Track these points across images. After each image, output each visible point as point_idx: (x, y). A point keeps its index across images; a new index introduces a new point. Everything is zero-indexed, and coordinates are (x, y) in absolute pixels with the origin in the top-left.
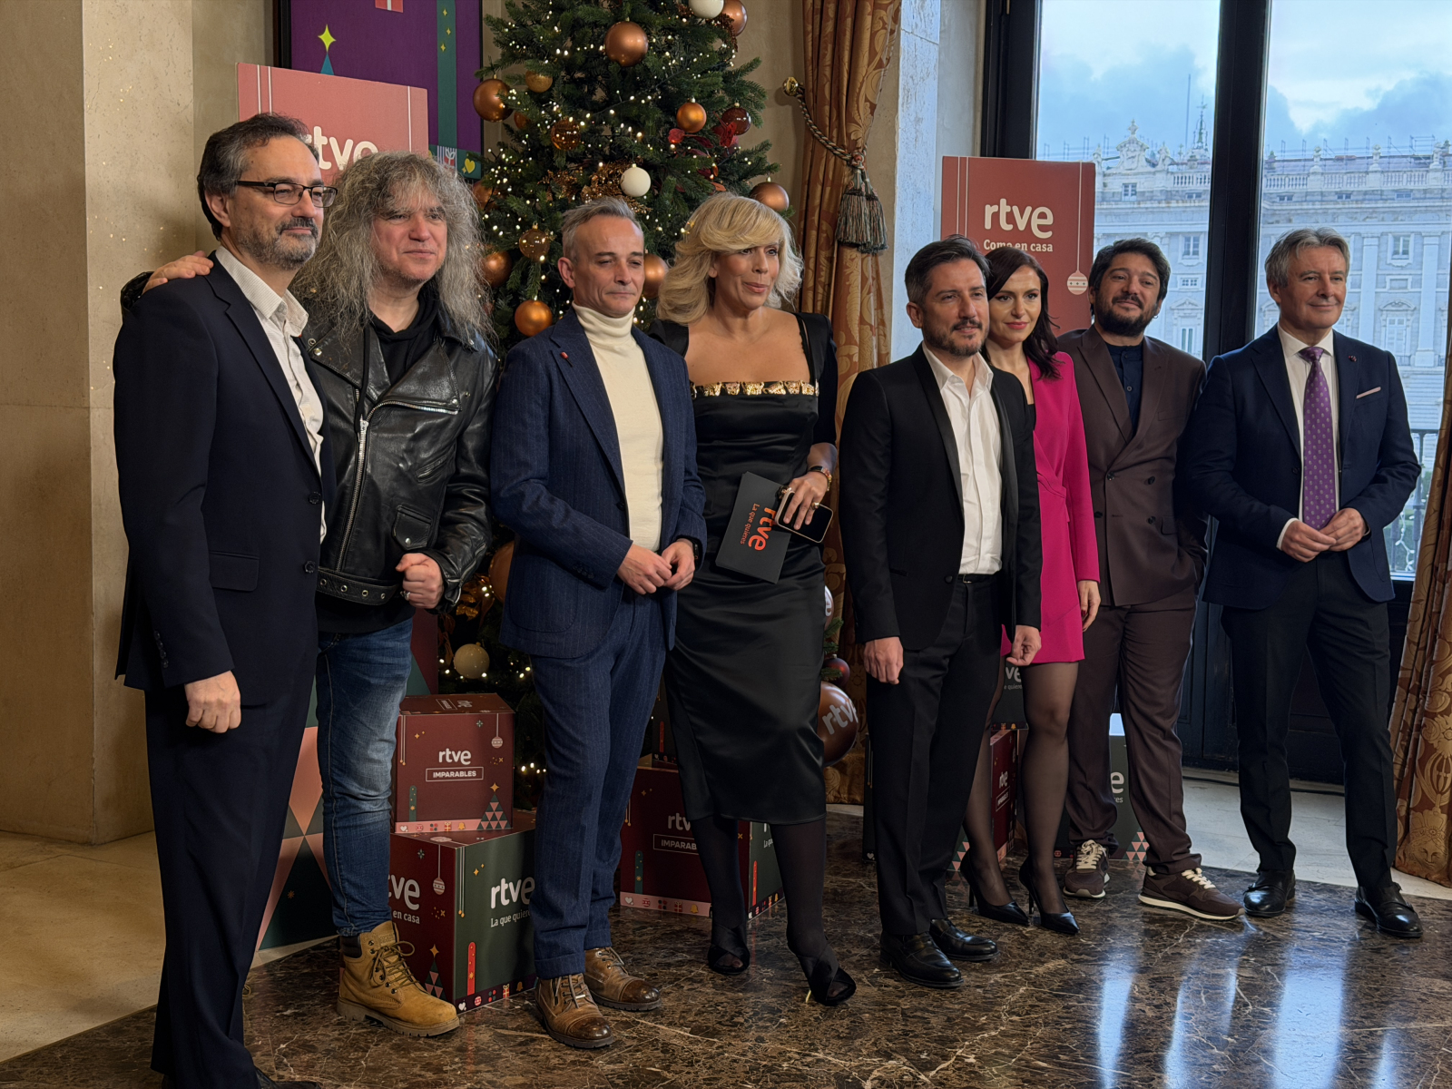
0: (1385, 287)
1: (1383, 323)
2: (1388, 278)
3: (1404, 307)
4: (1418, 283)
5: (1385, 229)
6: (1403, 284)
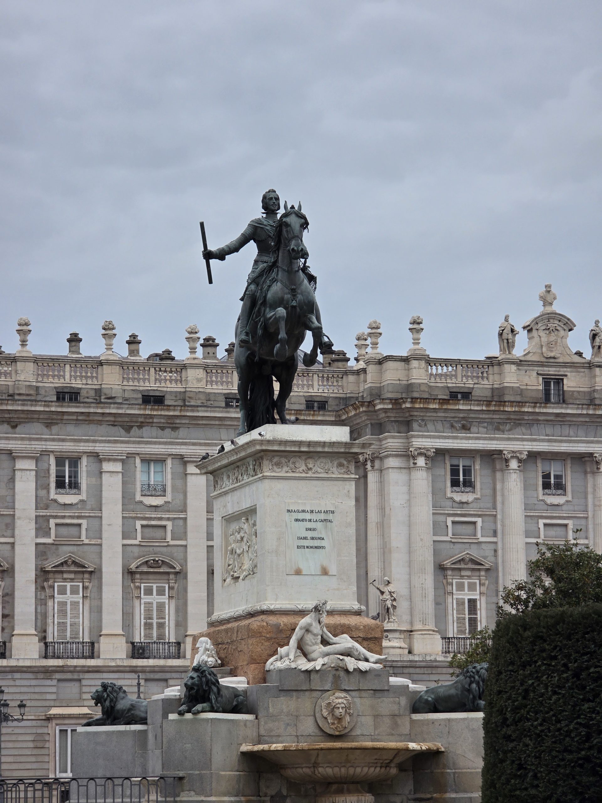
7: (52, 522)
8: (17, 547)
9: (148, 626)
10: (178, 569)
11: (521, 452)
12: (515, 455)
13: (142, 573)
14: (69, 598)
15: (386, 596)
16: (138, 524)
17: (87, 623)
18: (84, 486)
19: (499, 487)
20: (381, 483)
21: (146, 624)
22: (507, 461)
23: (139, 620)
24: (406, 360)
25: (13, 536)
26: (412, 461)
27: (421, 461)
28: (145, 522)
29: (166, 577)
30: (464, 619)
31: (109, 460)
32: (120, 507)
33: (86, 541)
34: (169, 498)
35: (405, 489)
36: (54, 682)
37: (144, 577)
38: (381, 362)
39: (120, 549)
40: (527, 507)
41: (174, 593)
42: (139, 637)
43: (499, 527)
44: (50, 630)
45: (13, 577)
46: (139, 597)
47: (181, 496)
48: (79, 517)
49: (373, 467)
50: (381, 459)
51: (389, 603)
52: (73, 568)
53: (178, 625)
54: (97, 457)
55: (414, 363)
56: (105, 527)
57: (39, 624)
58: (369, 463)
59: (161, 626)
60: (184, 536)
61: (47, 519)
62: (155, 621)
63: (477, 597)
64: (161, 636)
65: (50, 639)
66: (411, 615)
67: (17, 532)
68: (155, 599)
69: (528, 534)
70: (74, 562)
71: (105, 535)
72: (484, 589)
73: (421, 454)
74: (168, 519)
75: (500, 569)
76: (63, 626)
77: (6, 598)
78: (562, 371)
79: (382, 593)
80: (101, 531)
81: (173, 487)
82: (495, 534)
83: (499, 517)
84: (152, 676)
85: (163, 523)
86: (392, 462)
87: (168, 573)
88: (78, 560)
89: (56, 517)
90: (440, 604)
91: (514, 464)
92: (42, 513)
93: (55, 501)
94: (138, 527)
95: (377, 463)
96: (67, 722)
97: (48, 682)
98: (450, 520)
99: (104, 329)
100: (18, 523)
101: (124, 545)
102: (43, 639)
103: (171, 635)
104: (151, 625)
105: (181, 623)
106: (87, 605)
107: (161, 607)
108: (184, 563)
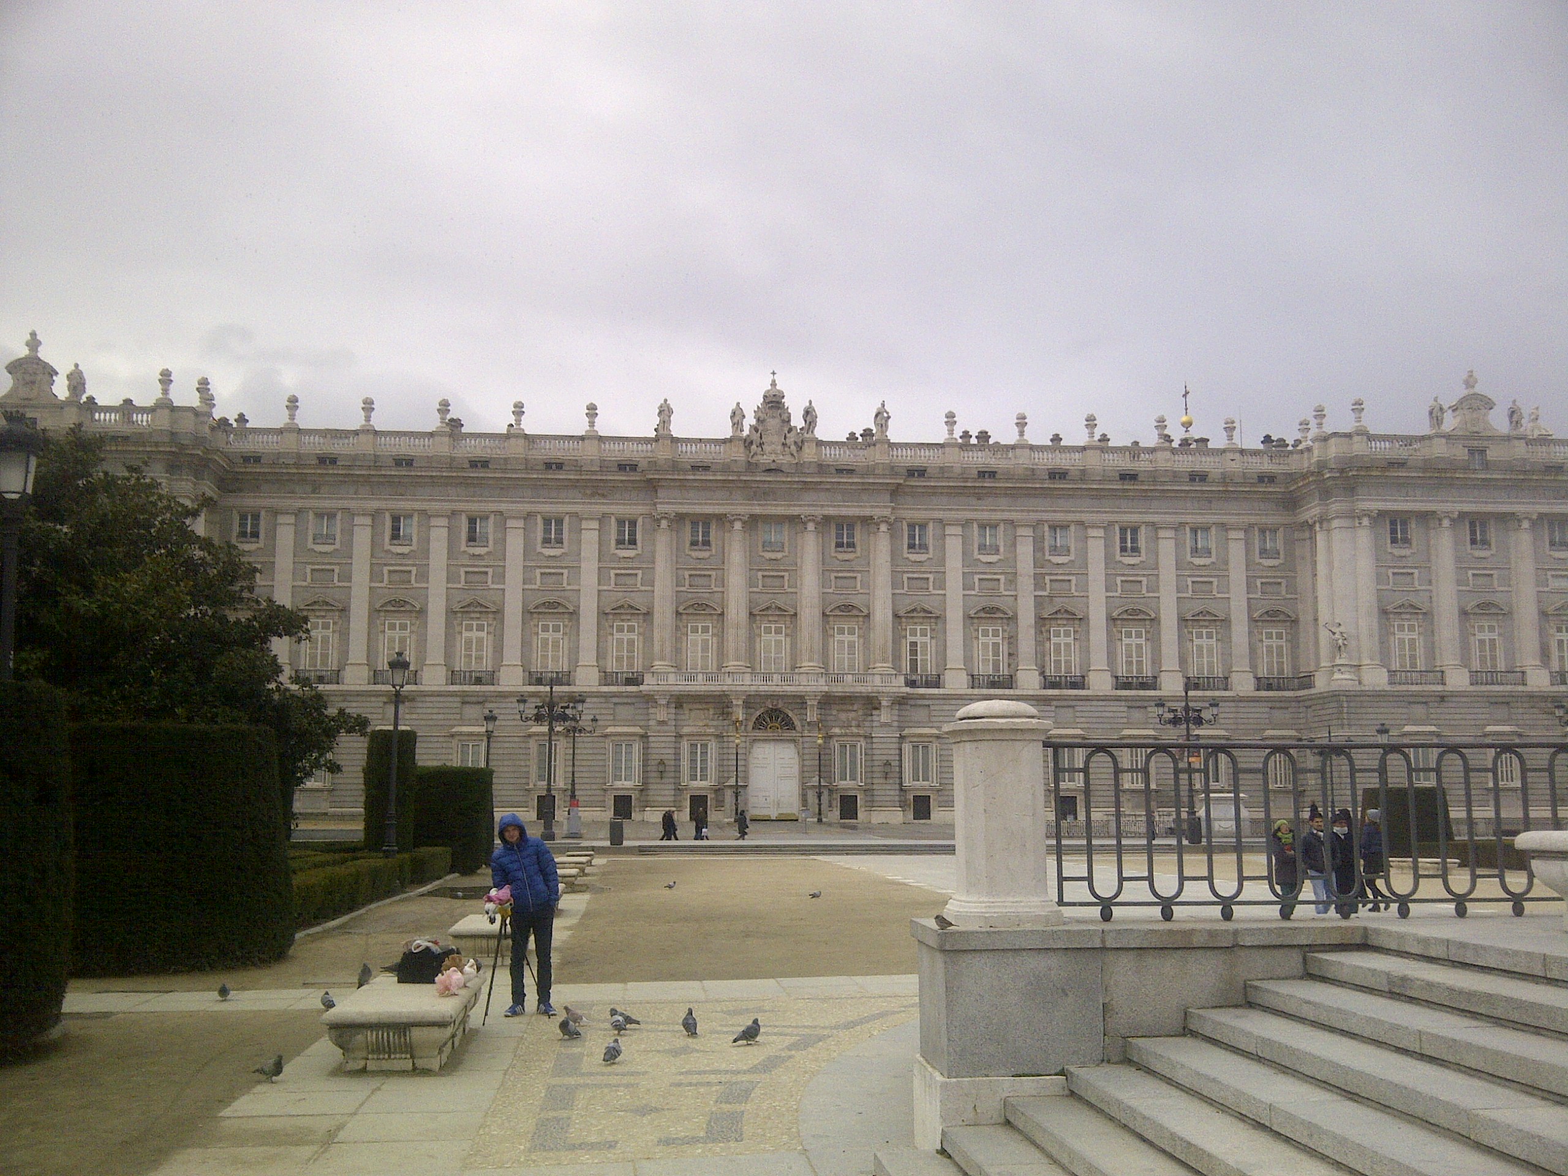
0: (382, 582)
1: (381, 628)
2: (386, 569)
3: (408, 608)
4: (424, 576)
5: (382, 505)
6: (405, 576)
7: (1047, 578)
8: (1019, 599)
9: (1129, 663)
10: (1153, 615)
11: (1452, 512)
12: (1447, 514)
13: (1122, 619)
14: (1062, 640)
15: (1338, 636)
16: (1119, 579)
17: (1078, 660)
18: (1072, 549)
19: (1432, 542)
20: (1329, 541)
21: (1126, 661)
22: (1440, 520)
23: (1121, 658)
24: (1348, 436)
25: (1016, 590)
26: (1357, 521)
27: (1366, 521)
28: (1123, 578)
29: (1142, 623)
30: (1405, 655)
31: (1092, 527)
32: (1103, 565)
33: (1076, 594)
34: (1143, 558)
35: (1348, 545)
36: (1053, 708)
37: (1124, 623)
38: (1325, 439)
39: (1104, 600)
40: (1457, 560)
41: (1149, 636)
42: (1122, 671)
43: (1433, 577)
44: (1048, 666)
45: (1016, 623)
46: (1121, 640)
47: (1154, 557)
48: (1069, 574)
49: (1321, 528)
50: (1329, 521)
51: (1340, 642)
52: (1065, 616)
53: (1153, 662)
54: (1083, 525)
55: (1356, 438)
56: (1091, 582)
57: (1039, 662)
58: (1317, 525)
59: (1139, 663)
60: (1156, 589)
61: (1043, 575)
62: (1134, 659)
64: (1140, 670)
65: (1048, 673)
66: (1360, 652)
67: (1019, 586)
68: (1134, 641)
69: (1459, 582)
70: (1066, 611)
71: (1091, 589)
72: (1421, 630)
73: (1365, 515)
74: (1143, 575)
75: (1435, 612)
76: (1058, 663)
77: (1012, 640)
78: (1485, 443)
79: (1334, 633)
80: (1087, 585)
81: (1147, 549)
82: (1430, 583)
83: (1433, 568)
84: (1134, 704)
85: (1139, 579)
86: (1336, 523)
87: (1145, 620)
88: (1069, 609)
89: (1051, 574)
90: (1384, 643)
91: (1446, 523)
92: (1039, 571)
93: (1049, 561)
94: (1119, 583)
95: (1325, 525)
97: (1048, 708)
98: (1390, 571)
99: (1087, 421)
100: (1020, 579)
101: (1107, 597)
102: (1042, 673)
103: (1148, 671)
104: (1132, 662)
105: (1156, 661)
106: (1077, 646)
107: (1139, 646)
108: (1158, 612)
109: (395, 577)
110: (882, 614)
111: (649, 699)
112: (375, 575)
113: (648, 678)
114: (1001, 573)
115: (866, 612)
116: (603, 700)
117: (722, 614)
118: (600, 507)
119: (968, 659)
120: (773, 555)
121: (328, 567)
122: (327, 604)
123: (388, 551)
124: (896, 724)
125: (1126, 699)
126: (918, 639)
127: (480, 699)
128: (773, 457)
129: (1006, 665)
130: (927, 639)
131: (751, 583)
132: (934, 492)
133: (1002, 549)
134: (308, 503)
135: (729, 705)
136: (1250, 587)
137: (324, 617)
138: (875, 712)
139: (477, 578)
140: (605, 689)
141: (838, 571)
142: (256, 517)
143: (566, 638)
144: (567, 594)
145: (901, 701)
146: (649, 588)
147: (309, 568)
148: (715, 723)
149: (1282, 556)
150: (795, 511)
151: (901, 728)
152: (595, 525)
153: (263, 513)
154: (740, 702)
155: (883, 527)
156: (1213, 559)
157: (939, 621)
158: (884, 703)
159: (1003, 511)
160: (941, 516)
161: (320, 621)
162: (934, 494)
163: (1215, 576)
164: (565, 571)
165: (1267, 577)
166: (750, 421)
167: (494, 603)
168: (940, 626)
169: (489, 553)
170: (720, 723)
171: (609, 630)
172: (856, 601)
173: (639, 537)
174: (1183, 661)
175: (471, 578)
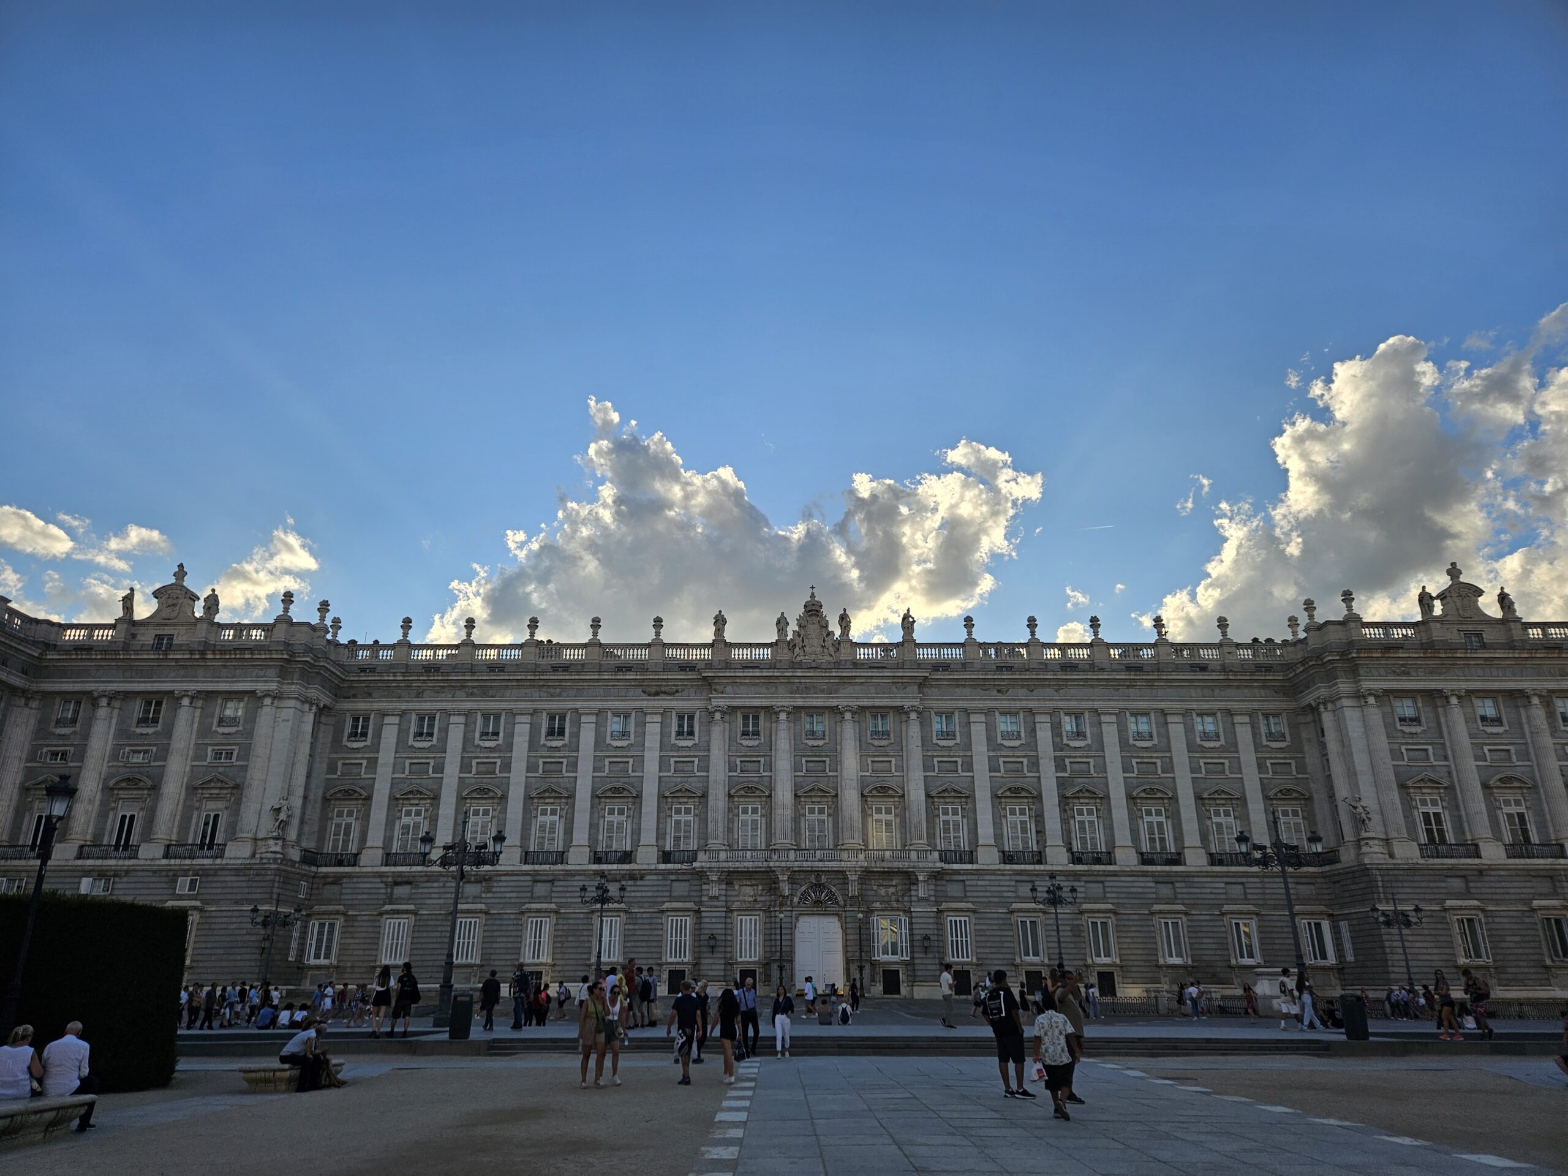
0: (471, 773)
1: (466, 814)
2: (474, 762)
3: (490, 795)
4: (507, 766)
5: (475, 705)
6: (490, 768)
7: (1067, 761)
8: (1042, 780)
9: (1152, 840)
10: (1170, 795)
11: (1459, 691)
12: (1454, 693)
13: (1142, 798)
14: (1086, 818)
15: (1360, 810)
16: (1134, 761)
17: (1102, 837)
18: (1088, 735)
19: (1443, 720)
20: (1336, 720)
21: (1150, 838)
22: (1447, 698)
23: (1144, 835)
24: (1340, 623)
25: (1038, 771)
26: (1363, 701)
27: (1371, 700)
28: (1139, 760)
29: (1160, 801)
30: (1432, 829)
31: (1106, 714)
32: (1118, 748)
33: (1095, 775)
34: (1156, 741)
35: (1361, 723)
36: (1083, 883)
37: (1144, 801)
38: (1319, 628)
39: (1122, 781)
40: (1472, 736)
41: (1169, 814)
42: (1145, 847)
43: (1449, 752)
44: (1074, 843)
45: (1041, 802)
46: (1142, 817)
47: (1165, 740)
48: (1087, 757)
49: (1326, 709)
50: (1333, 701)
51: (1364, 816)
52: (1087, 795)
53: (1175, 839)
54: (1096, 712)
55: (1350, 626)
56: (1108, 764)
57: (1065, 838)
58: (1322, 707)
59: (1162, 840)
60: (1172, 770)
61: (1063, 759)
62: (1157, 836)
63: (1441, 811)
64: (1163, 848)
65: (1075, 849)
66: (1385, 826)
67: (1041, 768)
68: (1154, 818)
69: (1476, 758)
70: (1087, 790)
71: (1109, 769)
72: (1445, 804)
73: (1370, 694)
74: (1157, 757)
75: (1457, 787)
76: (1083, 840)
77: (1039, 818)
78: (1479, 628)
79: (1355, 808)
80: (1105, 767)
81: (1158, 733)
82: (1446, 758)
83: (1448, 744)
84: (1161, 879)
85: (1153, 760)
86: (1346, 702)
87: (1162, 798)
88: (1090, 788)
89: (1069, 757)
90: (1408, 816)
91: (1454, 701)
92: (1058, 754)
93: (1068, 745)
94: (1134, 764)
95: (1330, 706)
96: (1097, 915)
97: (1080, 883)
98: (1404, 748)
100: (1041, 761)
101: (1125, 778)
102: (1070, 850)
103: (1171, 847)
104: (1154, 839)
105: (1179, 838)
106: (1101, 826)
107: (1160, 824)
108: (1175, 790)
109: (482, 768)
110: (916, 794)
111: (700, 875)
112: (465, 767)
113: (701, 856)
114: (1024, 757)
115: (900, 792)
116: (660, 877)
117: (770, 796)
118: (663, 703)
119: (998, 837)
120: (815, 743)
121: (424, 761)
122: (421, 793)
123: (478, 746)
124: (933, 899)
125: (1152, 874)
126: (950, 817)
127: (551, 878)
128: (813, 657)
129: (1035, 842)
130: (959, 818)
131: (796, 767)
132: (958, 683)
133: (1023, 735)
134: (411, 706)
135: (776, 881)
136: (1261, 767)
137: (417, 805)
138: (913, 887)
139: (553, 767)
140: (662, 866)
141: (874, 756)
142: (367, 719)
143: (630, 821)
144: (632, 780)
145: (937, 876)
146: (705, 774)
147: (408, 762)
148: (763, 898)
149: (1288, 738)
150: (833, 702)
151: (938, 903)
152: (658, 718)
153: (372, 716)
154: (785, 878)
155: (913, 716)
156: (1223, 742)
157: (969, 800)
158: (921, 878)
159: (1021, 700)
160: (965, 706)
161: (414, 809)
162: (958, 686)
163: (1225, 758)
164: (631, 760)
165: (1276, 758)
166: (792, 627)
167: (567, 789)
168: (970, 805)
169: (564, 746)
170: (768, 898)
171: (668, 813)
172: (891, 783)
173: (696, 729)
174: (1204, 837)
175: (548, 767)
